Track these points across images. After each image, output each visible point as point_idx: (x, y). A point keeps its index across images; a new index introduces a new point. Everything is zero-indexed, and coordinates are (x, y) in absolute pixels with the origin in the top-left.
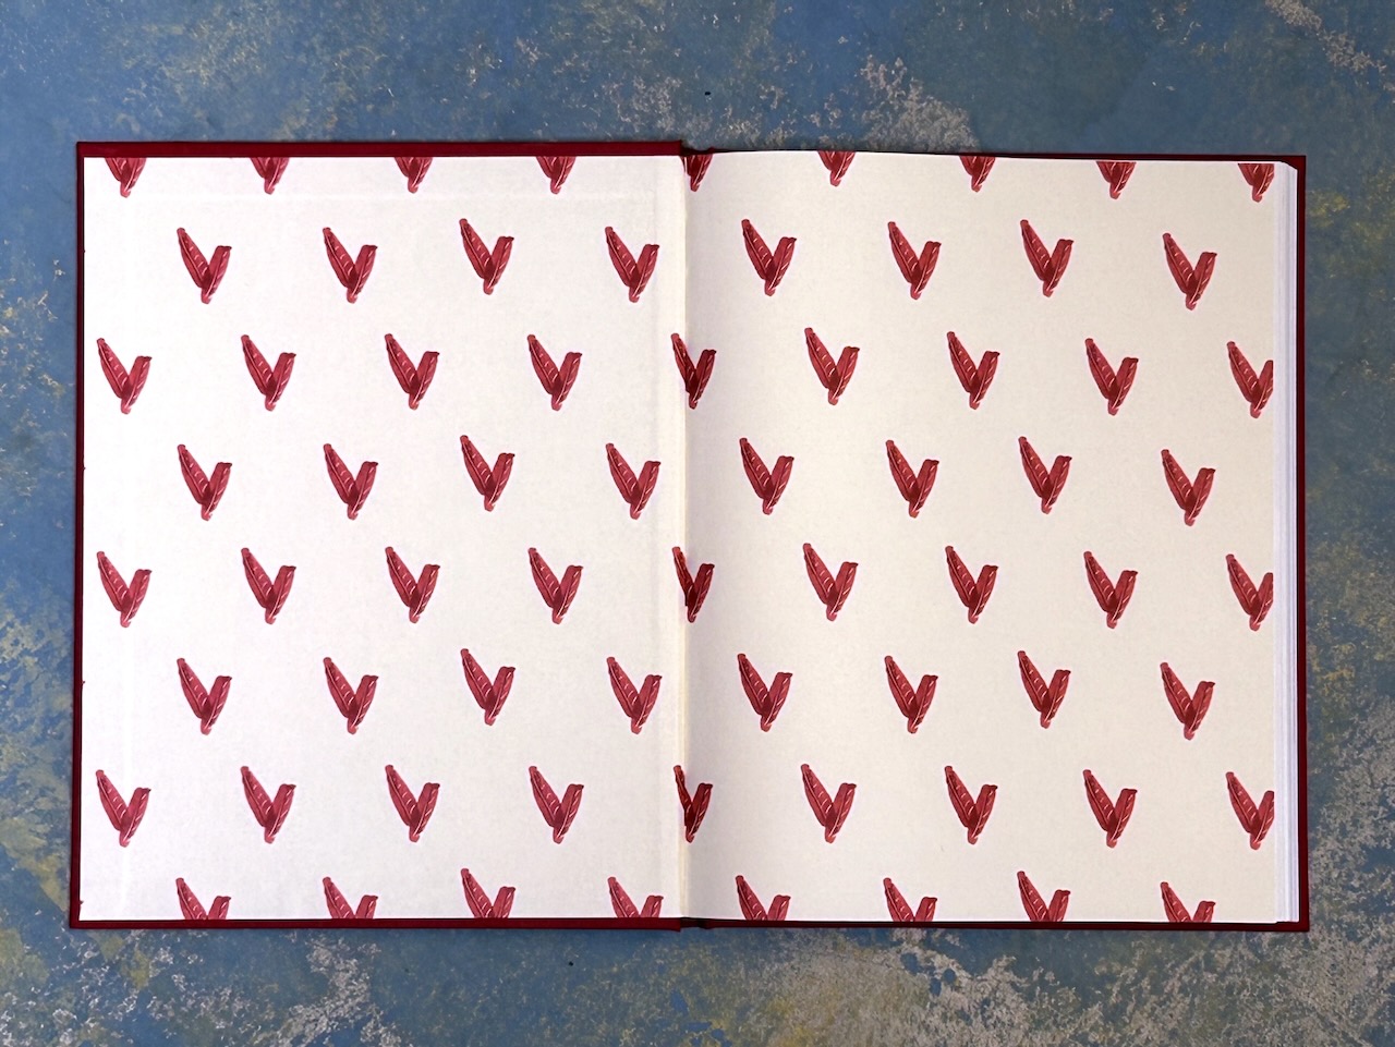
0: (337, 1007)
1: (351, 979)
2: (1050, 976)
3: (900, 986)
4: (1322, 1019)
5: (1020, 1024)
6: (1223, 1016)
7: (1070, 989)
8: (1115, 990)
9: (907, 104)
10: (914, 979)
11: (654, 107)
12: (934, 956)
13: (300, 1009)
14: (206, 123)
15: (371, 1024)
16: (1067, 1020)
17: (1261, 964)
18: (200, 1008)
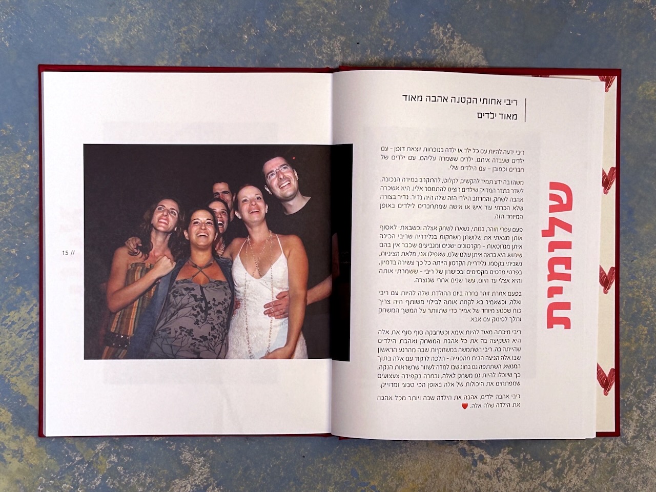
0: (195, 480)
1: (201, 466)
2: (528, 456)
3: (458, 463)
5: (514, 479)
6: (610, 472)
7: (538, 462)
8: (559, 462)
9: (453, 46)
10: (465, 460)
11: (332, 51)
12: (473, 449)
13: (177, 481)
15: (211, 487)
16: (537, 476)
17: (627, 448)
18: (131, 482)
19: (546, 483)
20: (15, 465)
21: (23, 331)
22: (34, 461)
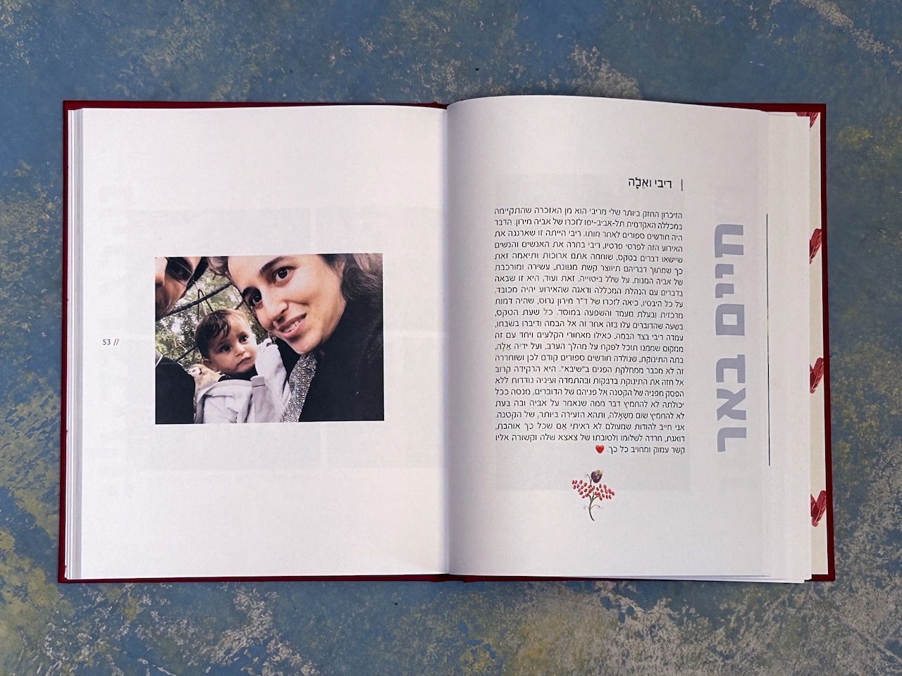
0: (252, 631)
1: (260, 614)
2: (693, 611)
3: (599, 617)
4: (861, 636)
5: (674, 640)
6: (800, 635)
7: (705, 618)
8: (733, 619)
9: (600, 74)
10: (608, 613)
11: (445, 78)
12: (621, 599)
13: (229, 632)
14: (169, 89)
15: (273, 642)
16: (703, 638)
17: (823, 603)
18: (168, 632)
19: (715, 646)
20: (17, 606)
21: (34, 429)
22: (42, 601)
